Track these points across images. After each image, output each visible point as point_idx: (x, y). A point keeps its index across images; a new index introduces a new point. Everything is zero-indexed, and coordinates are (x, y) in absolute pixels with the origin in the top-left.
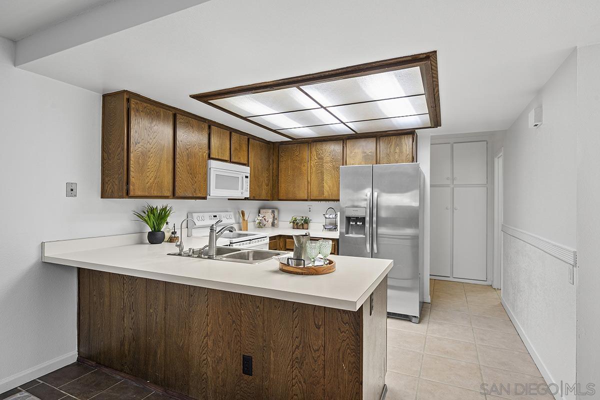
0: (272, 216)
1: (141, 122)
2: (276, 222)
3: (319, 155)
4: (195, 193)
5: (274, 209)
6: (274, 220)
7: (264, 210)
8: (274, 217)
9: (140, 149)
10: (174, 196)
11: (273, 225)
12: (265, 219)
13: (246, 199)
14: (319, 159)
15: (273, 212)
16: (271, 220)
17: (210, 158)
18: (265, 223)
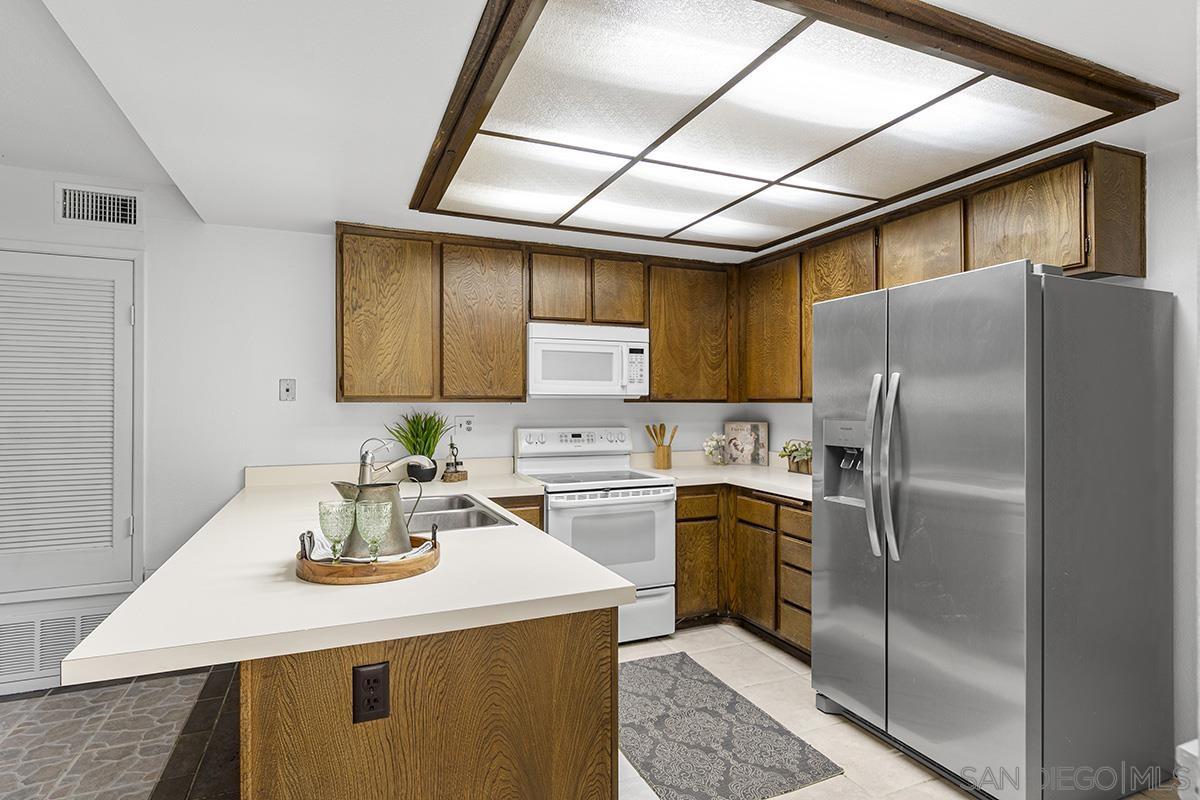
0: (751, 439)
1: (363, 271)
2: (762, 452)
3: (822, 278)
4: (489, 390)
5: (756, 421)
6: (756, 448)
7: (734, 425)
8: (757, 440)
9: (362, 317)
10: (443, 396)
11: (755, 459)
12: (735, 445)
13: (643, 399)
14: (821, 290)
15: (755, 429)
16: (749, 448)
17: (532, 318)
18: (735, 453)
